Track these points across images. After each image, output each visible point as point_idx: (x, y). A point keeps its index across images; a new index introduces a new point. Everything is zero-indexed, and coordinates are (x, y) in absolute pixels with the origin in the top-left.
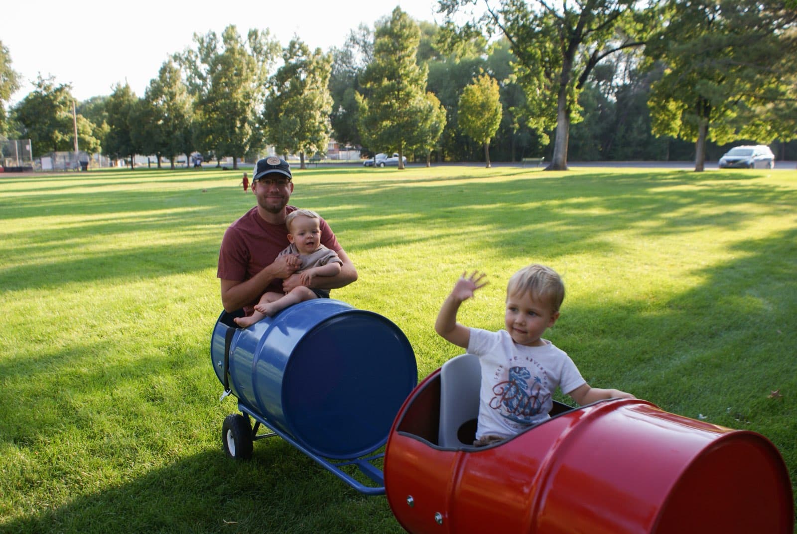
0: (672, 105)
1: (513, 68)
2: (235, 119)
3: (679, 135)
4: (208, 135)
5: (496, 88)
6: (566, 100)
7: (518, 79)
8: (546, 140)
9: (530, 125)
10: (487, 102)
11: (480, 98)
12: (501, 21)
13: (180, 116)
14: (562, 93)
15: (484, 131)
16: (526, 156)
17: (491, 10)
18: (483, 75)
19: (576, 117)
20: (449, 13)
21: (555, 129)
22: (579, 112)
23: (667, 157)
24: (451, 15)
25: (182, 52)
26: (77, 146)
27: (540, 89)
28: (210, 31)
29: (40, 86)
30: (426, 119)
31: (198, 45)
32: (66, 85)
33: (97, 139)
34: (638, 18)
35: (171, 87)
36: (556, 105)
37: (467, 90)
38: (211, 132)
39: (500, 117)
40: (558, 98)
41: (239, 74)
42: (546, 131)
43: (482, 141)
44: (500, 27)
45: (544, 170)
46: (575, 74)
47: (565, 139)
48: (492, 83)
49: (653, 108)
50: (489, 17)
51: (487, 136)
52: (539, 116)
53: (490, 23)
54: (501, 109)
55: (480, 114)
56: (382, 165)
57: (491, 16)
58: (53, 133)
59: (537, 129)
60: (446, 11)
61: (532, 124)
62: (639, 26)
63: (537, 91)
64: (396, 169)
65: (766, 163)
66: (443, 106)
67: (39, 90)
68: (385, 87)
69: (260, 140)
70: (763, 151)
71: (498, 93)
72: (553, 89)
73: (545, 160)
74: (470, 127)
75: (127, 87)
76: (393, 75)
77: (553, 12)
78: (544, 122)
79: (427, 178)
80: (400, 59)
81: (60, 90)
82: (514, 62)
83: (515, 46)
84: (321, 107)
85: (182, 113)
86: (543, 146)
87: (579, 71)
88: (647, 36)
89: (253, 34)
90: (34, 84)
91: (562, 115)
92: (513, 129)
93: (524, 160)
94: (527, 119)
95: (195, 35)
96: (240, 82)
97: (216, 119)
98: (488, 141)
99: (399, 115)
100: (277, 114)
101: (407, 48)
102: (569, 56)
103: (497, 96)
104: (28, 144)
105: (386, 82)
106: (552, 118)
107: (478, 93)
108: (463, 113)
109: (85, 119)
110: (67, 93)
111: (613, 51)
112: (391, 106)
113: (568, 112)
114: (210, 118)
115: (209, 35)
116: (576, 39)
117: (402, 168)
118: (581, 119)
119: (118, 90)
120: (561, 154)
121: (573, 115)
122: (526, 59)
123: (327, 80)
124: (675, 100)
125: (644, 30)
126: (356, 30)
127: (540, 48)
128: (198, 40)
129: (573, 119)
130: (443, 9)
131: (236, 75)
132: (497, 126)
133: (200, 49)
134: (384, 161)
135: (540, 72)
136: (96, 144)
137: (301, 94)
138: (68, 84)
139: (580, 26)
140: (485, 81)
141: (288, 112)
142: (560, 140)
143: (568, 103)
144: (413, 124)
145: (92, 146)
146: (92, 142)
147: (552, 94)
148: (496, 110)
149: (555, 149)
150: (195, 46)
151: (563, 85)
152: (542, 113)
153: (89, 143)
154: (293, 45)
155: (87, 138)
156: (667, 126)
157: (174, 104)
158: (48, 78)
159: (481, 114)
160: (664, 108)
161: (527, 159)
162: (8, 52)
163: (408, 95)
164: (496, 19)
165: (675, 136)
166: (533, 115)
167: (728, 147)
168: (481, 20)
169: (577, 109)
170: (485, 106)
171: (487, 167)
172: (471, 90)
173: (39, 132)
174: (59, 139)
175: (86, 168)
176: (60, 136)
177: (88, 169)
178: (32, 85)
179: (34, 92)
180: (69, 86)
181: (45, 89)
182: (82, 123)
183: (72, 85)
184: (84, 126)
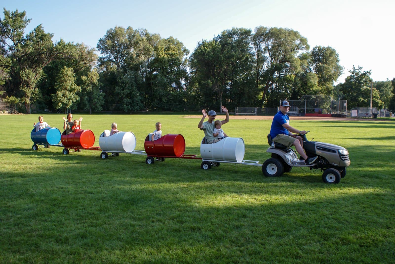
26: (371, 104)
29: (353, 73)
32: (368, 72)
33: (382, 101)
58: (358, 97)
67: (353, 75)
81: (364, 74)
90: (350, 72)
104: (346, 103)
109: (377, 90)
110: (368, 76)
136: (382, 104)
138: (369, 71)
145: (379, 105)
146: (380, 103)
153: (377, 103)
155: (377, 101)
158: (358, 68)
162: (338, 56)
173: (351, 97)
174: (361, 101)
175: (376, 117)
176: (362, 99)
177: (378, 118)
178: (349, 72)
179: (350, 76)
180: (369, 72)
181: (356, 74)
182: (375, 92)
183: (371, 72)
184: (375, 94)
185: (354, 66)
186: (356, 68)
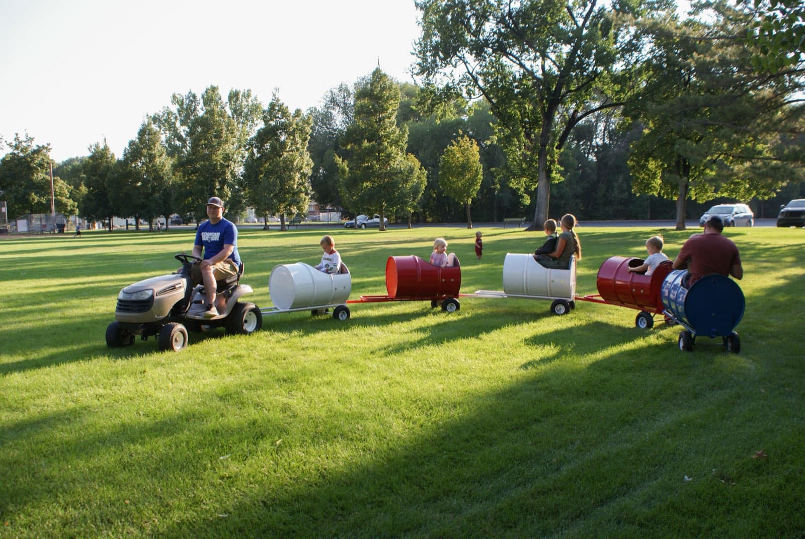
0: (652, 165)
1: (493, 129)
2: (214, 181)
3: (659, 194)
4: (187, 197)
5: (476, 148)
6: (546, 160)
7: (499, 140)
8: (527, 201)
9: (511, 185)
10: (468, 162)
11: (461, 159)
12: (481, 83)
13: (159, 178)
14: (542, 153)
15: (465, 191)
16: (508, 217)
17: (471, 72)
18: (462, 137)
19: (557, 177)
20: (429, 75)
21: (536, 189)
22: (560, 172)
23: (649, 216)
24: (431, 77)
25: (161, 114)
26: (53, 208)
27: (520, 150)
28: (190, 92)
29: (17, 147)
30: (406, 181)
31: (177, 106)
32: (43, 147)
33: (74, 201)
34: (616, 79)
35: (150, 149)
36: (537, 165)
37: (448, 151)
38: (190, 194)
39: (480, 177)
40: (539, 158)
41: (218, 136)
42: (527, 191)
43: (463, 201)
44: (480, 88)
45: (526, 230)
46: (555, 135)
47: (546, 199)
48: (472, 143)
49: (633, 167)
50: (468, 79)
51: (469, 196)
52: (521, 177)
53: (469, 84)
54: (481, 170)
55: (461, 175)
56: (363, 226)
57: (471, 78)
58: (29, 195)
59: (518, 189)
60: (425, 75)
61: (513, 184)
62: (617, 87)
63: (518, 151)
64: (377, 231)
65: (746, 220)
66: (423, 167)
67: (16, 152)
68: (366, 148)
69: (240, 202)
70: (743, 209)
71: (478, 154)
72: (533, 150)
73: (526, 220)
74: (451, 188)
75: (106, 149)
76: (374, 136)
77: (531, 73)
78: (525, 182)
79: (409, 239)
80: (380, 120)
81: (38, 151)
82: (494, 124)
83: (494, 107)
84: (301, 168)
85: (162, 175)
86: (524, 206)
87: (559, 132)
88: (624, 97)
89: (234, 96)
90: (11, 146)
91: (543, 175)
92: (495, 189)
93: (505, 220)
94: (508, 180)
95: (174, 97)
96: (219, 144)
97: (195, 181)
98: (470, 201)
99: (380, 176)
100: (257, 176)
101: (387, 110)
102: (549, 117)
103: (478, 157)
104: (4, 206)
105: (366, 144)
106: (533, 179)
107: (458, 154)
108: (444, 173)
109: (62, 181)
110: (45, 155)
111: (593, 111)
112: (372, 167)
113: (549, 171)
114: (189, 180)
115: (189, 97)
116: (555, 100)
117: (384, 230)
118: (562, 179)
119: (96, 152)
120: (542, 213)
121: (554, 175)
122: (506, 120)
123: (307, 142)
124: (655, 158)
125: (622, 90)
126: (336, 91)
127: (520, 109)
128: (178, 102)
129: (554, 179)
130: (422, 72)
131: (216, 137)
132: (478, 187)
133: (179, 111)
134: (365, 222)
135: (521, 132)
136: (74, 206)
137: (280, 156)
138: (46, 146)
139: (559, 88)
140: (465, 142)
141: (268, 173)
142: (541, 200)
143: (548, 163)
144: (393, 185)
145: (69, 208)
146: (69, 204)
147: (533, 154)
148: (476, 171)
149: (537, 209)
150: (174, 108)
151: (544, 145)
152: (523, 173)
153: (66, 205)
154: (272, 106)
155: (64, 200)
156: (647, 186)
157: (153, 166)
158: (25, 140)
160: (644, 167)
161: (509, 220)
163: (389, 156)
164: (476, 80)
165: (656, 194)
166: (514, 176)
167: (709, 205)
168: (460, 81)
169: (558, 169)
170: (465, 167)
171: (469, 228)
172: (451, 151)
173: (15, 194)
174: (36, 201)
175: (63, 230)
176: (36, 199)
177: (65, 232)
178: (8, 146)
179: (11, 154)
180: (46, 148)
181: (22, 151)
182: (59, 185)
183: (50, 147)
184: (61, 188)
185: (17, 134)
186: (22, 138)
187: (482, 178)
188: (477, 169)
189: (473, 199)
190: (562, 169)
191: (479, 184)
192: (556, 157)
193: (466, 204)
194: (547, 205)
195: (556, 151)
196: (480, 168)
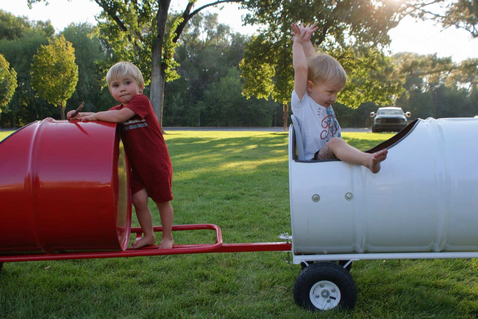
5: (71, 50)
6: (160, 54)
10: (62, 63)
14: (157, 45)
15: (60, 91)
19: (173, 75)
22: (176, 68)
37: (41, 50)
39: (76, 78)
40: (152, 51)
43: (56, 103)
47: (161, 98)
48: (67, 45)
51: (63, 98)
54: (77, 72)
55: (55, 75)
66: (13, 69)
71: (74, 55)
74: (44, 89)
91: (157, 70)
98: (64, 103)
103: (73, 58)
107: (52, 53)
108: (36, 73)
113: (164, 66)
118: (178, 77)
121: (168, 71)
129: (169, 76)
132: (73, 89)
142: (155, 100)
143: (163, 57)
148: (72, 72)
159: (57, 75)
169: (173, 65)
170: (60, 68)
172: (45, 50)
187: (78, 80)
188: (73, 70)
189: (68, 101)
190: (178, 65)
191: (74, 86)
192: (173, 51)
193: (60, 107)
194: (161, 106)
195: (172, 44)
196: (76, 69)
